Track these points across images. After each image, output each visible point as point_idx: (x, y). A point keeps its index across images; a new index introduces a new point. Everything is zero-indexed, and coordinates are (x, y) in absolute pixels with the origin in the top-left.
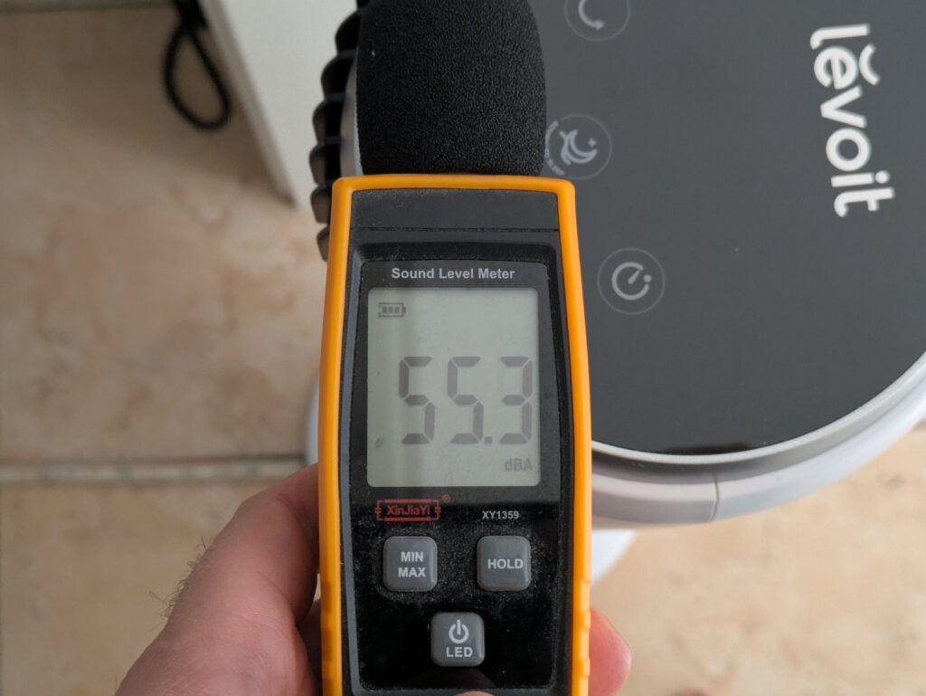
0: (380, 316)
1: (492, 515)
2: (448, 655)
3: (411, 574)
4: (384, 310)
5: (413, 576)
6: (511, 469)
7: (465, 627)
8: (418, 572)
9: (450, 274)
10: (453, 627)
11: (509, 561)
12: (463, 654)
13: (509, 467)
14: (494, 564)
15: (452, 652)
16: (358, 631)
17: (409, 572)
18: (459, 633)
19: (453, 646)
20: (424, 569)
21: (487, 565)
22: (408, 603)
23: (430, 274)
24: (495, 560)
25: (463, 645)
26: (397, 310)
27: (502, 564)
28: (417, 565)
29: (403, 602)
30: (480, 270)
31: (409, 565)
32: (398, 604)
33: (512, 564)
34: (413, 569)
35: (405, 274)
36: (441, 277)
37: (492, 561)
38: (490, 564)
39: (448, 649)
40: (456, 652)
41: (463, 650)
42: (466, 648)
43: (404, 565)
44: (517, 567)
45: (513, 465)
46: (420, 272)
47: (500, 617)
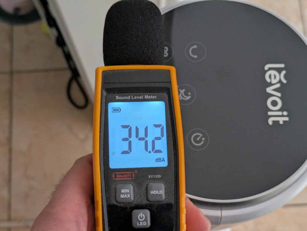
0: (112, 112)
1: (152, 176)
2: (138, 225)
3: (125, 197)
4: (114, 110)
5: (126, 197)
6: (158, 161)
7: (143, 215)
8: (127, 196)
9: (135, 98)
10: (139, 215)
11: (158, 191)
12: (143, 224)
13: (157, 160)
14: (153, 192)
15: (139, 224)
16: (108, 217)
17: (124, 196)
18: (141, 217)
19: (139, 221)
20: (129, 195)
21: (150, 193)
22: (124, 207)
23: (129, 98)
24: (153, 191)
25: (143, 221)
26: (118, 110)
27: (155, 192)
28: (127, 193)
29: (123, 207)
30: (145, 96)
31: (124, 194)
32: (121, 207)
33: (159, 192)
34: (126, 195)
35: (120, 98)
36: (132, 98)
37: (152, 192)
38: (151, 192)
39: (138, 223)
40: (141, 223)
41: (143, 223)
42: (144, 222)
43: (123, 194)
44: (160, 193)
45: (158, 160)
46: (125, 97)
47: (156, 210)
